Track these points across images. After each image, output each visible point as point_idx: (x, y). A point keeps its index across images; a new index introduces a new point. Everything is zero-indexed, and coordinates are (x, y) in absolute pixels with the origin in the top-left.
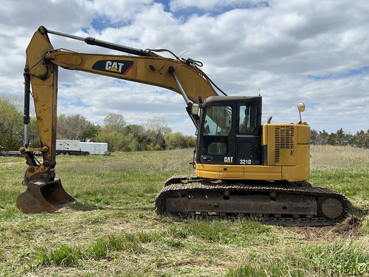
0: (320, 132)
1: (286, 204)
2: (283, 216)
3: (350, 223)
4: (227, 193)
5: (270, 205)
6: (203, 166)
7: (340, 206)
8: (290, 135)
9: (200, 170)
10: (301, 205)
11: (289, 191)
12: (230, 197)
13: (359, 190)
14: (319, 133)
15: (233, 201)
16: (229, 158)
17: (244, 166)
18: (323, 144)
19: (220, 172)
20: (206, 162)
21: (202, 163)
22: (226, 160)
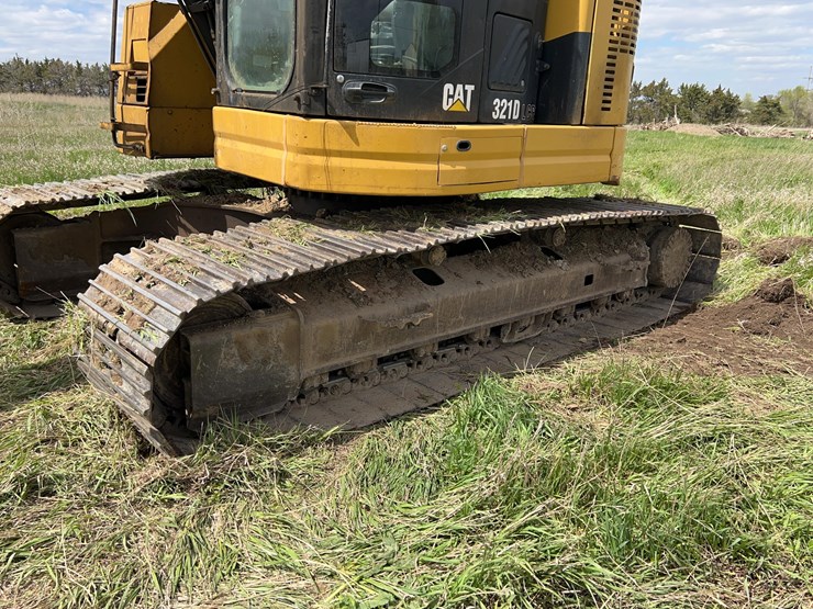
1: (592, 266)
4: (439, 257)
6: (349, 129)
7: (689, 251)
12: (446, 273)
19: (438, 159)
21: (338, 112)
22: (451, 100)
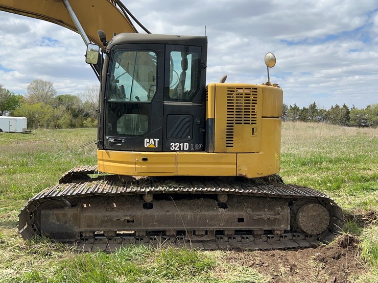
0: (291, 107)
1: (242, 214)
2: (238, 232)
3: (343, 245)
4: (149, 199)
5: (217, 216)
6: (108, 153)
7: (326, 216)
8: (251, 102)
9: (103, 160)
10: (265, 214)
11: (249, 193)
12: (154, 203)
13: (343, 181)
14: (289, 108)
15: (157, 212)
16: (152, 140)
17: (178, 153)
18: (294, 120)
19: (135, 164)
20: (114, 147)
21: (107, 148)
22: (148, 144)
